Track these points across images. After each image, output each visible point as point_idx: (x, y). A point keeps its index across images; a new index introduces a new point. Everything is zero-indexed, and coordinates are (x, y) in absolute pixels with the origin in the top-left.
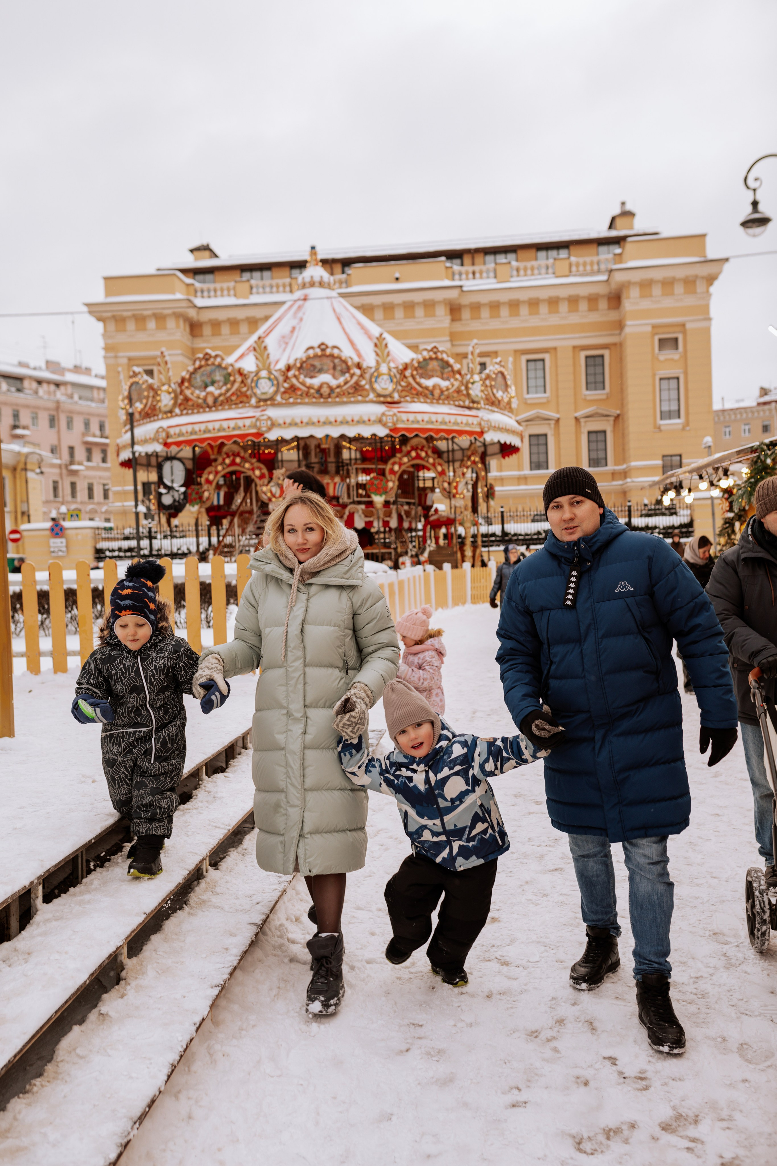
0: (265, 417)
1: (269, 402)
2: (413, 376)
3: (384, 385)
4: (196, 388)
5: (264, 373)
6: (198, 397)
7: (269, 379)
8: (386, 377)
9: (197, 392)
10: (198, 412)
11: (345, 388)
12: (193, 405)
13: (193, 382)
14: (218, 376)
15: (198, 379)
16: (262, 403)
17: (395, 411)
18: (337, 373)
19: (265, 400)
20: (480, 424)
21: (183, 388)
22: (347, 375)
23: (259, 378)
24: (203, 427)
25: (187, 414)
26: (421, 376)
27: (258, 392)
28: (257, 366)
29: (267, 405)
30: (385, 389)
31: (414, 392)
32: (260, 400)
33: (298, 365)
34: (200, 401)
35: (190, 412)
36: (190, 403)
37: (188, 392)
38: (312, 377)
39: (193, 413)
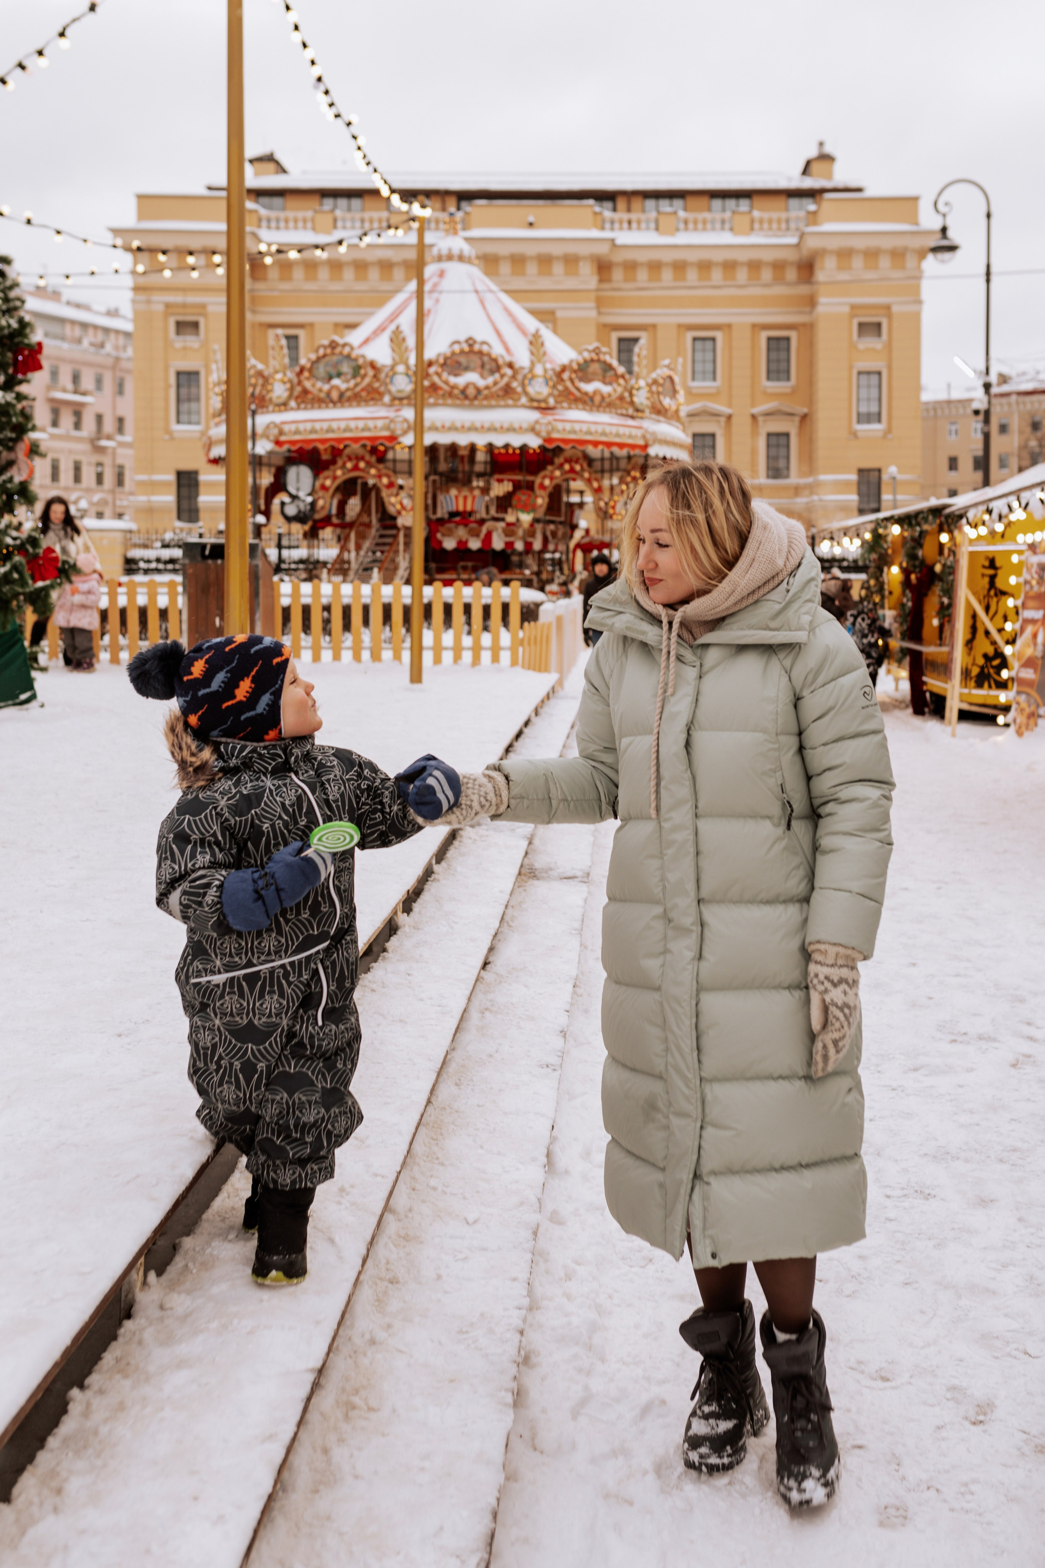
0: (400, 419)
1: (405, 402)
2: (571, 380)
3: (539, 389)
4: (318, 379)
5: (401, 368)
6: (320, 390)
7: (407, 375)
8: (541, 380)
9: (319, 384)
10: (320, 407)
11: (494, 389)
12: (313, 399)
13: (315, 372)
14: (346, 368)
15: (321, 370)
16: (397, 402)
17: (550, 418)
18: (486, 373)
19: (401, 399)
20: (644, 437)
21: (302, 378)
22: (497, 376)
23: (395, 374)
24: (325, 425)
25: (305, 408)
26: (581, 380)
27: (393, 389)
28: (394, 359)
29: (402, 405)
30: (539, 393)
31: (571, 397)
32: (394, 399)
33: (441, 361)
34: (322, 395)
35: (309, 406)
36: (310, 396)
37: (308, 384)
38: (456, 375)
39: (313, 408)
